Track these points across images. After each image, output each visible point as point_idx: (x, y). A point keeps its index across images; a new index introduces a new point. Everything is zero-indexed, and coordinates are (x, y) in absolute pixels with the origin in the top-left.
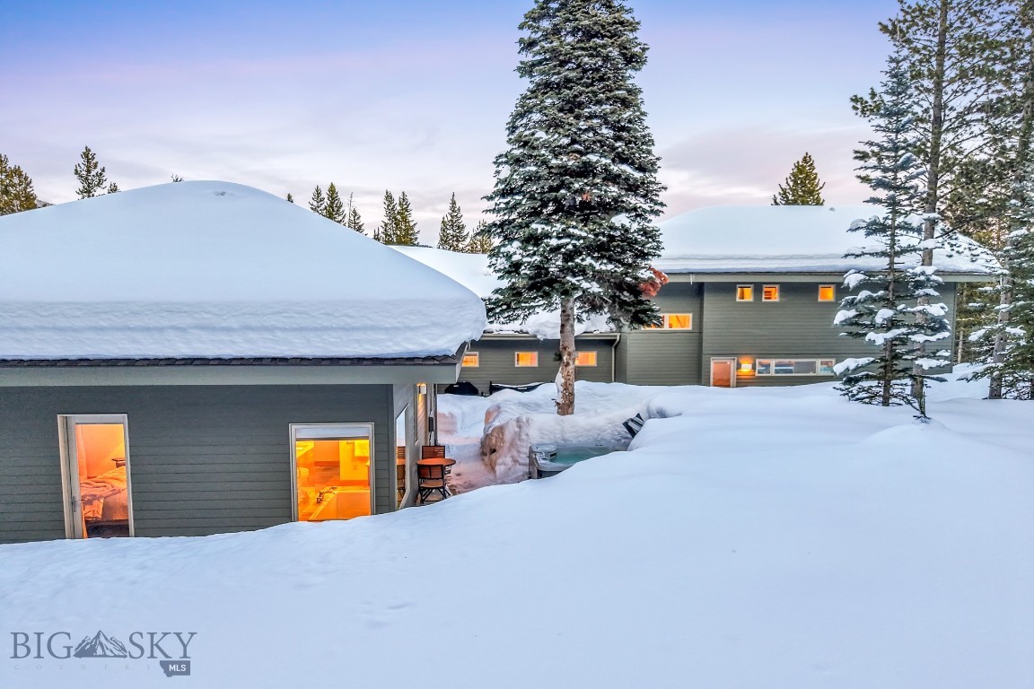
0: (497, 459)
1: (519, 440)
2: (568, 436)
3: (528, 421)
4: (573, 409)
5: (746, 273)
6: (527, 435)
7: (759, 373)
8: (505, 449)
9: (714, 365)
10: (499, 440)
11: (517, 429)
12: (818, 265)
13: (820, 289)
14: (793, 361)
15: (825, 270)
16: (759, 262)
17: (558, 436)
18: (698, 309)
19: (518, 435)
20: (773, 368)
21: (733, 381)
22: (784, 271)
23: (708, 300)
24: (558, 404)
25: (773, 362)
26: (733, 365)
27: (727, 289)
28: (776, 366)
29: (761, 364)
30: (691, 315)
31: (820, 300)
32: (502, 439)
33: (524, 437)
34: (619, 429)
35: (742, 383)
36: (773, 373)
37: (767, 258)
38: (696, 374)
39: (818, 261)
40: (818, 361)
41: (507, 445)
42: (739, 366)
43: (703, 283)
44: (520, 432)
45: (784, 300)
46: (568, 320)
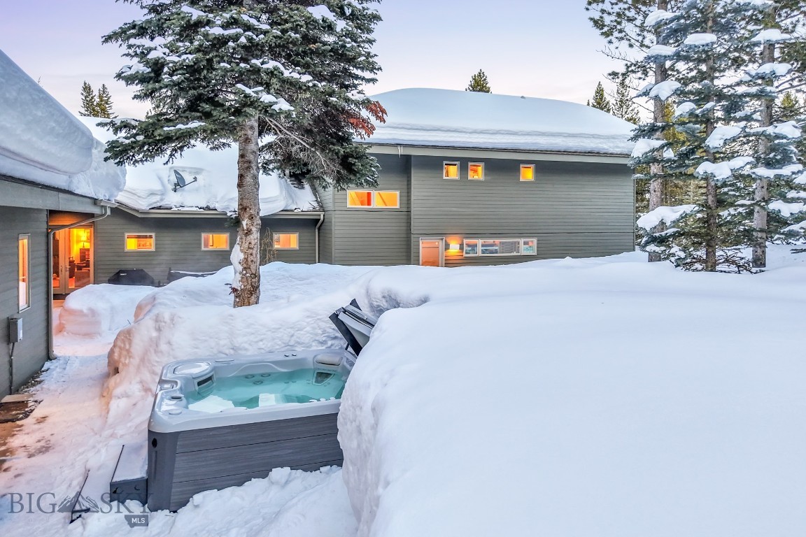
0: (117, 385)
1: (156, 352)
2: (240, 341)
3: (172, 320)
4: (258, 298)
5: (454, 148)
6: (169, 343)
7: (466, 253)
8: (132, 369)
9: (424, 246)
10: (124, 353)
11: (154, 334)
12: (522, 141)
13: (522, 170)
14: (497, 241)
15: (528, 148)
16: (467, 135)
17: (222, 342)
18: (405, 187)
19: (155, 343)
20: (479, 249)
21: (442, 260)
22: (490, 146)
23: (417, 177)
24: (234, 290)
25: (479, 242)
26: (441, 245)
27: (434, 164)
28: (483, 246)
29: (468, 245)
30: (398, 193)
31: (521, 180)
32: (128, 351)
33: (163, 347)
34: (323, 325)
35: (449, 263)
36: (480, 254)
37: (475, 132)
38: (406, 254)
39: (522, 137)
40: (522, 241)
41: (136, 361)
42: (447, 247)
43: (411, 156)
44: (159, 338)
45: (489, 178)
46: (249, 168)
